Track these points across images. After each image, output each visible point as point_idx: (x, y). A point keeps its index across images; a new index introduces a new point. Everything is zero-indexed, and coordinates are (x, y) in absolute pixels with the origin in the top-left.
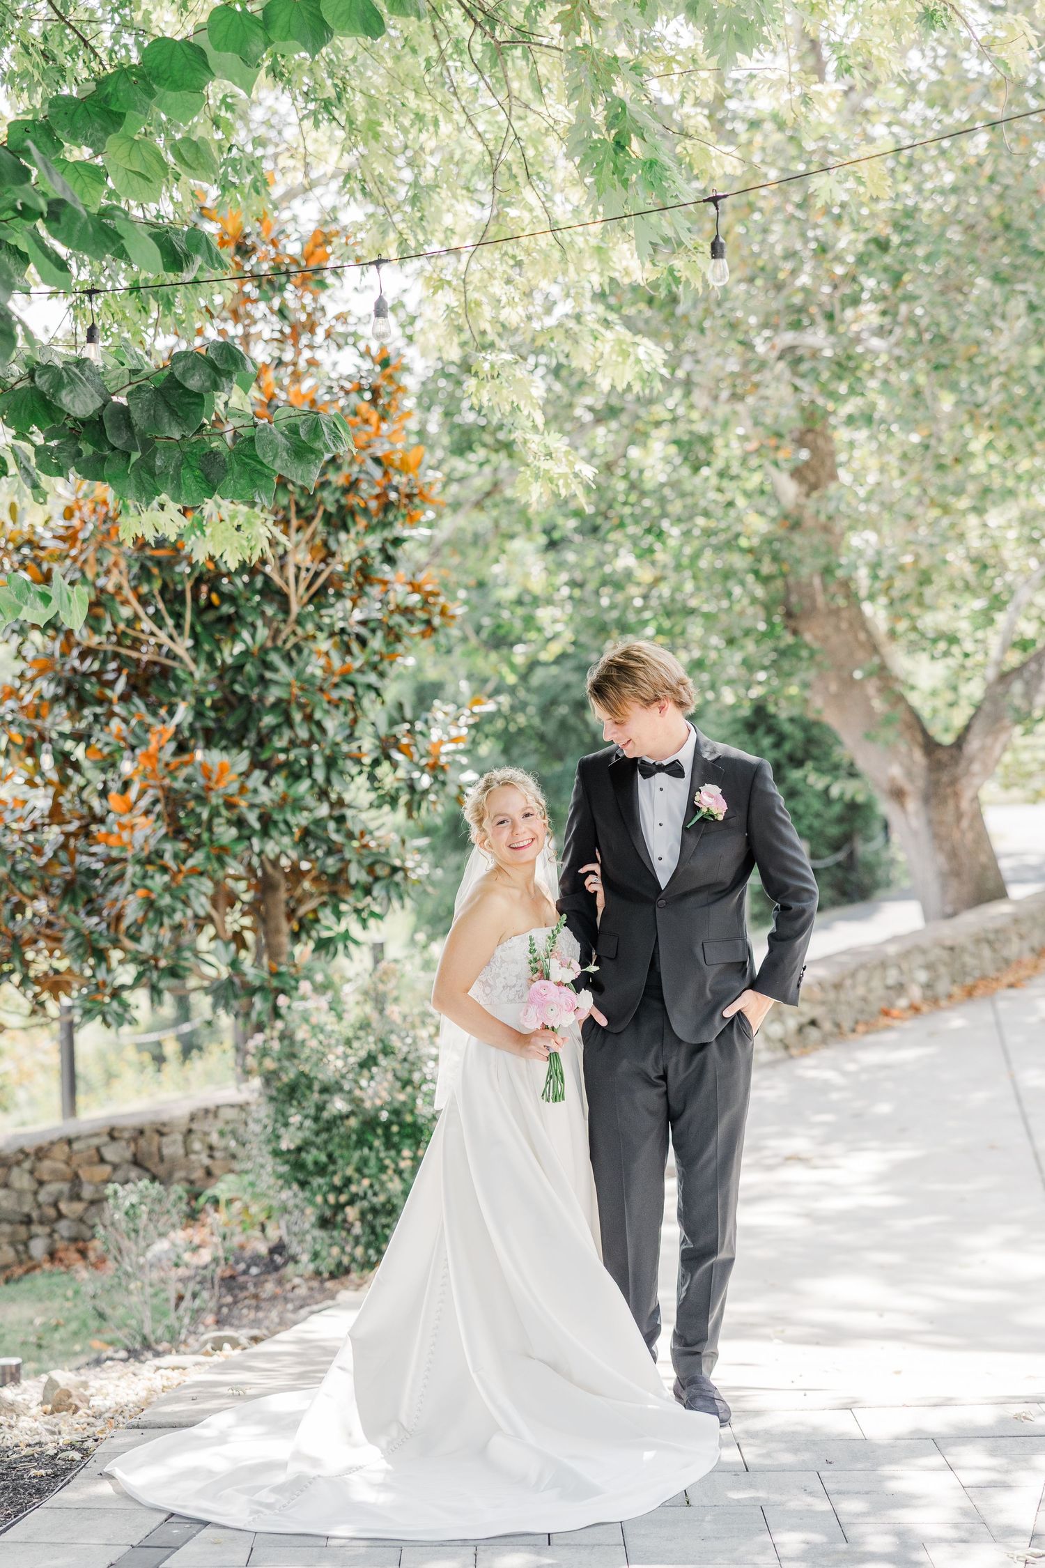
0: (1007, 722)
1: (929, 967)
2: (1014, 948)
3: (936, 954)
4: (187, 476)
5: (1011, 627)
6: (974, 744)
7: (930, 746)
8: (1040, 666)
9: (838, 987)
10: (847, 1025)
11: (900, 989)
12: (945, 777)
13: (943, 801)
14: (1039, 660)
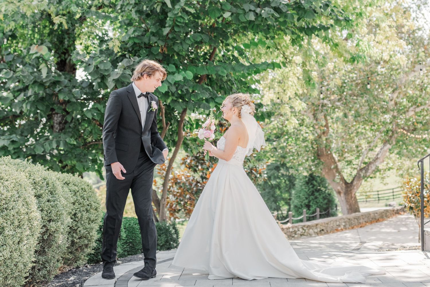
0: (361, 179)
1: (345, 222)
2: (361, 221)
3: (346, 220)
5: (363, 159)
6: (355, 183)
7: (346, 183)
8: (368, 167)
9: (327, 224)
10: (329, 231)
11: (339, 226)
12: (349, 190)
13: (348, 194)
14: (368, 166)
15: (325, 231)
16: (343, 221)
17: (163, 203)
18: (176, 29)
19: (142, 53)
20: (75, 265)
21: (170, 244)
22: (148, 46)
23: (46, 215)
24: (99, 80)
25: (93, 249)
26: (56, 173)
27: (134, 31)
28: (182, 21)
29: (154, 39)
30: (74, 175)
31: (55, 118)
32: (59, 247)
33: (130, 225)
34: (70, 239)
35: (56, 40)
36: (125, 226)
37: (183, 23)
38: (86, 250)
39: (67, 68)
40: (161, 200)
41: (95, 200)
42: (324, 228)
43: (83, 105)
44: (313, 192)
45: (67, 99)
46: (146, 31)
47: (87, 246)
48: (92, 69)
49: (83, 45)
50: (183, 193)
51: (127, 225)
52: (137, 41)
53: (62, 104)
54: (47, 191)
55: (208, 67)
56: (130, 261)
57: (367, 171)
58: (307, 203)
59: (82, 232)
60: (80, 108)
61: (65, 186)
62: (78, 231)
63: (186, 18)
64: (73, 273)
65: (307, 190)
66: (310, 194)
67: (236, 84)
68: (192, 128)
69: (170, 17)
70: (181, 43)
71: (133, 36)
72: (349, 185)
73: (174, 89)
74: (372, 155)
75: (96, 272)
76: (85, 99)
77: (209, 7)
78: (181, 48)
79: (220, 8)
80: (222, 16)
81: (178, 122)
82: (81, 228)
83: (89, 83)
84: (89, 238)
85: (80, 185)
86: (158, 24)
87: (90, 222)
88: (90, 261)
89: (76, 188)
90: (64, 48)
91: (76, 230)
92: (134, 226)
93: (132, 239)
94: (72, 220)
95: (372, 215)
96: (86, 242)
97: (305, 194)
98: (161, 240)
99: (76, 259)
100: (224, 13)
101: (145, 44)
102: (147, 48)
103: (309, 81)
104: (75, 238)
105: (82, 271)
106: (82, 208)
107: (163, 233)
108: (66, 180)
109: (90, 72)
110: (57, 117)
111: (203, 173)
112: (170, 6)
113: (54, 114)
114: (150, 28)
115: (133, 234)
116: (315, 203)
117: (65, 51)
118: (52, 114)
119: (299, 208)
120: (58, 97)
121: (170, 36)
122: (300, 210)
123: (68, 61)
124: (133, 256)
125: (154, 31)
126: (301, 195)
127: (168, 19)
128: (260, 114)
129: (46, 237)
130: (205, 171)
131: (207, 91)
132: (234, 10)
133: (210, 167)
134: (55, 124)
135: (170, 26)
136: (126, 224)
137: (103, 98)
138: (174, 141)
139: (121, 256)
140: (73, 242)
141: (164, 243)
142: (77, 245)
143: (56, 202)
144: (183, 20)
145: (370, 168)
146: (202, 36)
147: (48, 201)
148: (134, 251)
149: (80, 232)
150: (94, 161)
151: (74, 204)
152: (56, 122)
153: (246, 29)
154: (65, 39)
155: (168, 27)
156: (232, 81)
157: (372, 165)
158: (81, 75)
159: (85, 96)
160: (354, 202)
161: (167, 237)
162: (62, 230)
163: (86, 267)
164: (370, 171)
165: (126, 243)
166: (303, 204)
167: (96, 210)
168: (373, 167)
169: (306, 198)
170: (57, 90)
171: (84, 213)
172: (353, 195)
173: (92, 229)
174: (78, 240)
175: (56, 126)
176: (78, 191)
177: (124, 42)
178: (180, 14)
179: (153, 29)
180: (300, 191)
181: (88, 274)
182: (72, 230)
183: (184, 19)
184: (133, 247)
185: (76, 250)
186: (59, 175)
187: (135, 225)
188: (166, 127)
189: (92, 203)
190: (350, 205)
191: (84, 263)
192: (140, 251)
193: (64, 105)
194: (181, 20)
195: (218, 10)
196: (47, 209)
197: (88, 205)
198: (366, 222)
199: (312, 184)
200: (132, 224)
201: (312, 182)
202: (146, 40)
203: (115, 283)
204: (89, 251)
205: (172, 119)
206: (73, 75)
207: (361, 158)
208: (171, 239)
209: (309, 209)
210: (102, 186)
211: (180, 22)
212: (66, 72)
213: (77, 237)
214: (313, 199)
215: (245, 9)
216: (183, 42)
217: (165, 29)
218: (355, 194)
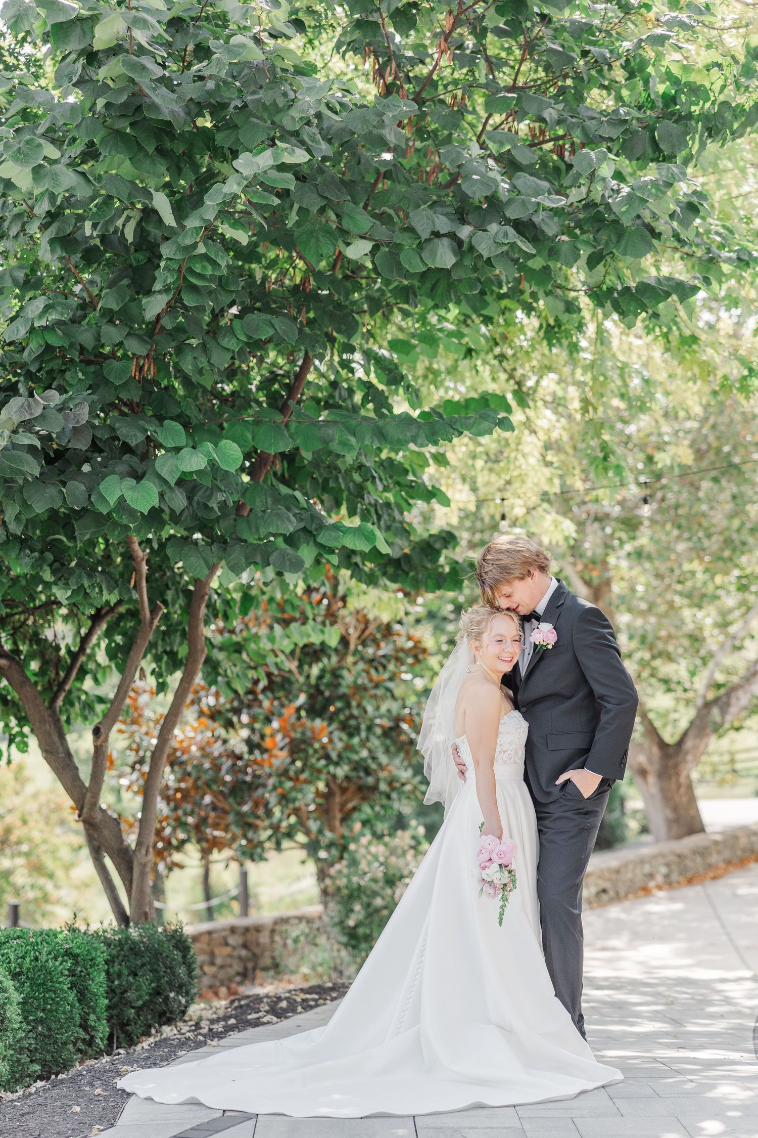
0: (708, 730)
1: (668, 865)
2: (714, 859)
3: (672, 858)
4: (430, 582)
5: (711, 677)
6: (689, 744)
7: (662, 745)
8: (729, 697)
9: (618, 871)
10: (622, 892)
11: (651, 876)
12: (671, 763)
13: (670, 777)
14: (728, 694)
15: (612, 893)
16: (661, 860)
17: (143, 861)
18: (189, 300)
19: (74, 382)
21: (167, 998)
22: (92, 358)
27: (47, 308)
28: (209, 271)
29: (113, 334)
33: (36, 959)
37: (212, 278)
40: (134, 851)
42: (607, 885)
46: (86, 306)
50: (192, 793)
51: (28, 960)
52: (54, 340)
55: (293, 426)
57: (724, 711)
63: (223, 264)
67: (381, 479)
68: (230, 612)
69: (168, 259)
70: (204, 346)
71: (43, 323)
72: (671, 751)
73: (179, 501)
77: (298, 224)
78: (203, 362)
79: (334, 227)
81: (188, 594)
86: (126, 282)
92: (51, 963)
93: (43, 1010)
95: (743, 841)
98: (138, 989)
100: (348, 244)
101: (82, 350)
102: (89, 363)
103: (605, 458)
107: (143, 965)
111: (253, 730)
112: (169, 220)
114: (99, 295)
121: (167, 323)
125: (116, 308)
127: (162, 264)
128: (447, 569)
130: (257, 726)
131: (289, 509)
132: (382, 233)
133: (273, 714)
135: (167, 290)
136: (23, 958)
138: (172, 655)
141: (147, 998)
144: (213, 269)
145: (733, 701)
146: (276, 321)
153: (411, 297)
155: (160, 292)
156: (368, 469)
157: (740, 693)
160: (685, 799)
161: (158, 979)
164: (733, 710)
168: (743, 699)
172: (683, 779)
177: (11, 343)
178: (201, 249)
179: (110, 302)
183: (214, 263)
184: (49, 1037)
187: (56, 958)
188: (152, 619)
190: (675, 809)
192: (71, 1046)
194: (204, 267)
195: (328, 232)
198: (729, 862)
200: (44, 958)
202: (86, 338)
205: (168, 588)
207: (707, 672)
208: (170, 983)
211: (201, 276)
215: (419, 229)
216: (211, 344)
217: (151, 299)
218: (688, 777)
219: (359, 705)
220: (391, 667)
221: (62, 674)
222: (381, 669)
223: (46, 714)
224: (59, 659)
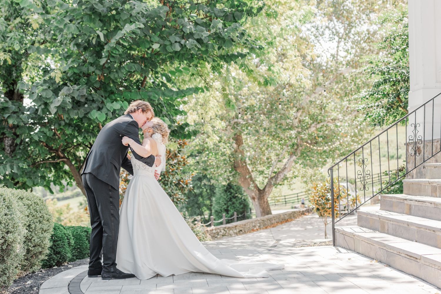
0: (272, 186)
3: (261, 221)
5: (273, 170)
6: (267, 189)
7: (259, 190)
8: (278, 176)
9: (245, 225)
10: (246, 231)
11: (255, 226)
12: (262, 195)
13: (261, 199)
15: (243, 231)
16: (258, 222)
18: (112, 60)
19: (82, 82)
20: (31, 270)
22: (87, 75)
23: (4, 228)
24: (43, 106)
25: (46, 256)
26: (10, 189)
29: (92, 69)
30: (27, 191)
31: (6, 141)
32: (17, 256)
33: (77, 232)
34: (26, 247)
35: (4, 72)
36: (73, 234)
37: (118, 54)
38: (40, 256)
39: (15, 97)
41: (47, 212)
42: (242, 229)
43: (31, 129)
44: (231, 198)
45: (16, 123)
46: (85, 62)
47: (40, 253)
48: (35, 97)
49: (28, 76)
51: (75, 233)
52: (76, 71)
53: (11, 128)
54: (4, 206)
55: (141, 92)
56: (80, 265)
57: (276, 180)
58: (226, 208)
59: (36, 241)
60: (27, 132)
61: (19, 201)
62: (32, 240)
64: (30, 278)
65: (225, 197)
66: (228, 200)
67: (166, 107)
69: (106, 49)
70: (117, 72)
72: (262, 192)
74: (281, 165)
75: (51, 275)
76: (32, 124)
78: (117, 76)
79: (149, 40)
80: (150, 47)
82: (35, 238)
83: (35, 110)
84: (43, 246)
85: (33, 199)
86: (95, 55)
87: (43, 232)
88: (44, 266)
89: (30, 202)
90: (12, 79)
91: (31, 239)
93: (79, 245)
94: (27, 231)
95: (282, 217)
96: (40, 249)
97: (224, 200)
99: (32, 265)
100: (153, 45)
101: (84, 73)
102: (85, 77)
104: (31, 246)
105: (37, 275)
106: (35, 220)
108: (20, 195)
109: (34, 99)
110: (8, 141)
113: (5, 138)
114: (88, 59)
115: (80, 240)
116: (232, 207)
117: (13, 82)
118: (3, 138)
119: (219, 213)
120: (8, 122)
121: (106, 66)
122: (220, 214)
123: (16, 91)
124: (82, 260)
125: (92, 62)
126: (220, 201)
127: (104, 50)
128: (187, 133)
129: (4, 247)
132: (162, 42)
134: (6, 147)
135: (106, 57)
137: (48, 122)
139: (71, 260)
140: (28, 251)
142: (32, 253)
143: (13, 216)
145: (279, 177)
146: (135, 65)
147: (6, 215)
148: (82, 255)
149: (34, 241)
150: (43, 177)
151: (28, 216)
152: (7, 145)
153: (173, 58)
154: (12, 71)
155: (104, 58)
156: (162, 104)
157: (281, 174)
158: (27, 102)
159: (32, 121)
160: (266, 205)
162: (19, 241)
163: (41, 271)
164: (279, 179)
165: (75, 248)
166: (222, 209)
167: (48, 221)
168: (282, 176)
169: (225, 204)
170: (6, 116)
171: (37, 224)
172: (265, 200)
173: (45, 238)
174: (33, 248)
175: (7, 148)
176: (31, 205)
177: (65, 72)
178: (115, 47)
179: (90, 60)
180: (220, 198)
181: (43, 278)
182: (28, 240)
183: (118, 51)
184: (81, 252)
185: (32, 257)
186: (14, 191)
187: (82, 232)
189: (44, 215)
190: (263, 209)
191: (39, 268)
193: (14, 130)
194: (116, 52)
195: (147, 42)
196: (4, 222)
197: (41, 217)
198: (278, 223)
199: (229, 192)
200: (79, 232)
201: (230, 190)
202: (85, 70)
203: (68, 286)
204: (42, 257)
206: (21, 103)
207: (271, 168)
209: (228, 213)
210: (48, 199)
211: (115, 54)
212: (15, 101)
213: (32, 246)
214: (231, 205)
215: (172, 41)
216: (119, 71)
217: (102, 59)
218: (267, 199)
219: (168, 177)
220: (177, 166)
221: (81, 164)
222: (174, 167)
223: (78, 174)
224: (80, 160)
